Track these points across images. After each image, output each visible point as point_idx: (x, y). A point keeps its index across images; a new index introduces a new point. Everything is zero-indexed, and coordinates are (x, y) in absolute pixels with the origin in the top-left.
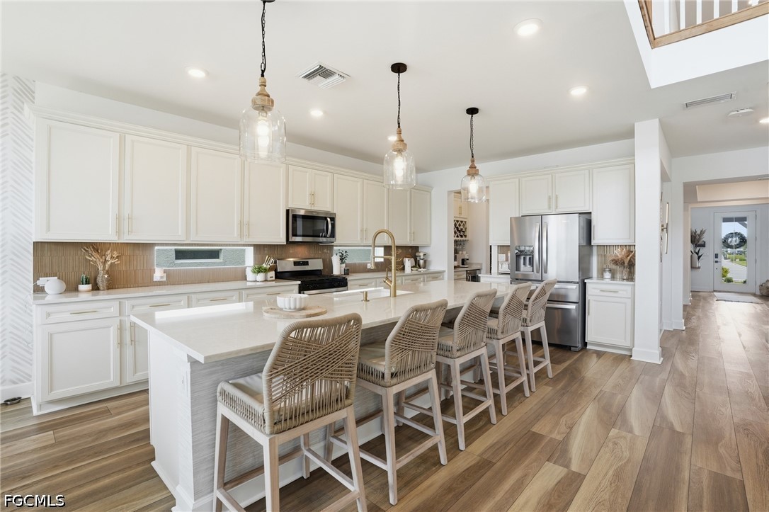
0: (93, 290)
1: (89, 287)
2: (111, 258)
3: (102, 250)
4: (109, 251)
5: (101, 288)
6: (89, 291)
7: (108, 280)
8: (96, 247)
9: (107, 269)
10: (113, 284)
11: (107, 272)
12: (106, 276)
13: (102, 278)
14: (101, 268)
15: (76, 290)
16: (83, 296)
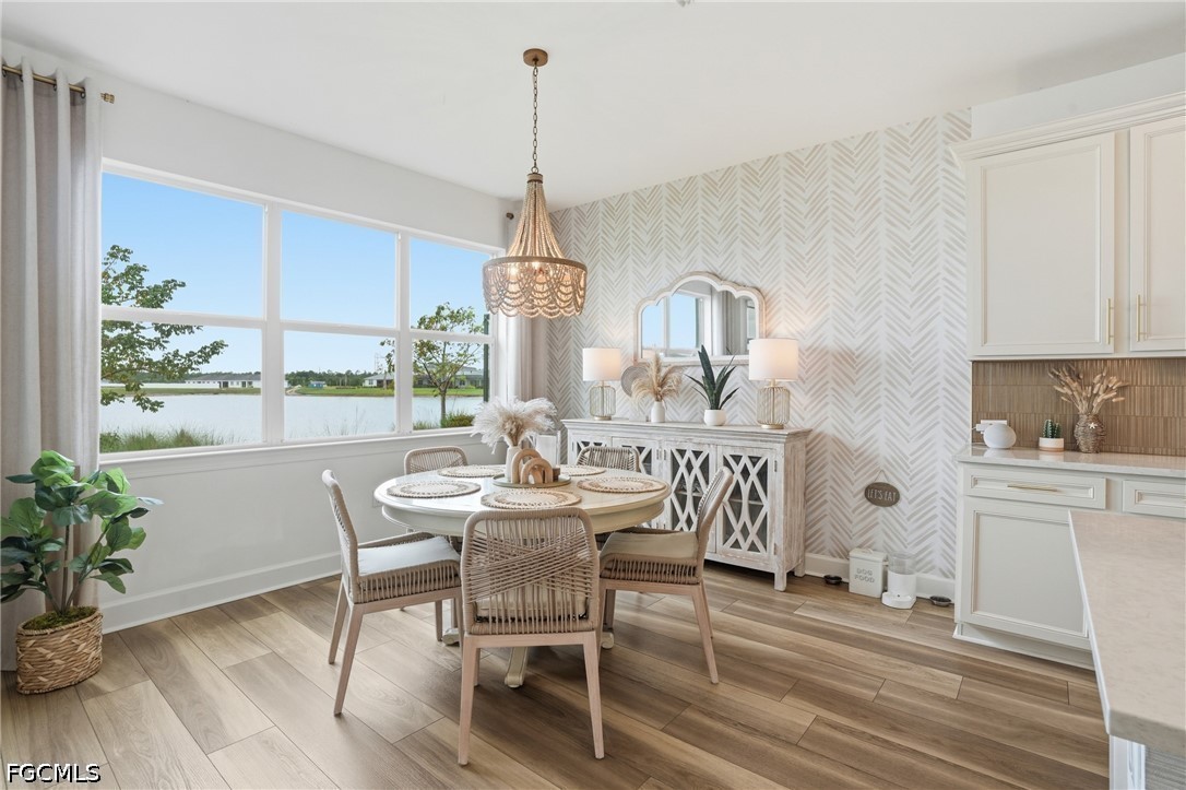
0: (1066, 449)
1: (1058, 443)
2: (1103, 391)
3: (1085, 375)
4: (1098, 377)
5: (1083, 448)
6: (1056, 451)
7: (1095, 433)
8: (1074, 369)
9: (1095, 411)
10: (1107, 441)
11: (1097, 418)
12: (1092, 425)
13: (1086, 428)
14: (1082, 408)
15: (1036, 446)
16: (1047, 459)
